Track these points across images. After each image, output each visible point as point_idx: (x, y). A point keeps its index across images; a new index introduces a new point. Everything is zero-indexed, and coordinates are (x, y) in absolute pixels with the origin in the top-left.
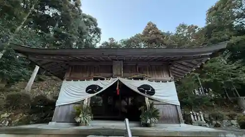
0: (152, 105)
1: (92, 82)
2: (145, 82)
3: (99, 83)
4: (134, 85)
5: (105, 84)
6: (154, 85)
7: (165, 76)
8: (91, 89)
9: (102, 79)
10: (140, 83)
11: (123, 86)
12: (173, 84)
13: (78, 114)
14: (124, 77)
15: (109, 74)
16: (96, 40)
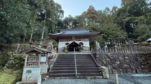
0: (82, 47)
1: (67, 42)
2: (81, 42)
3: (68, 42)
4: (78, 42)
5: (70, 42)
6: (83, 42)
7: (87, 39)
8: (67, 44)
9: (69, 41)
10: (80, 42)
11: (75, 43)
12: (89, 42)
13: (65, 50)
14: (75, 40)
15: (71, 40)
16: (61, 16)
